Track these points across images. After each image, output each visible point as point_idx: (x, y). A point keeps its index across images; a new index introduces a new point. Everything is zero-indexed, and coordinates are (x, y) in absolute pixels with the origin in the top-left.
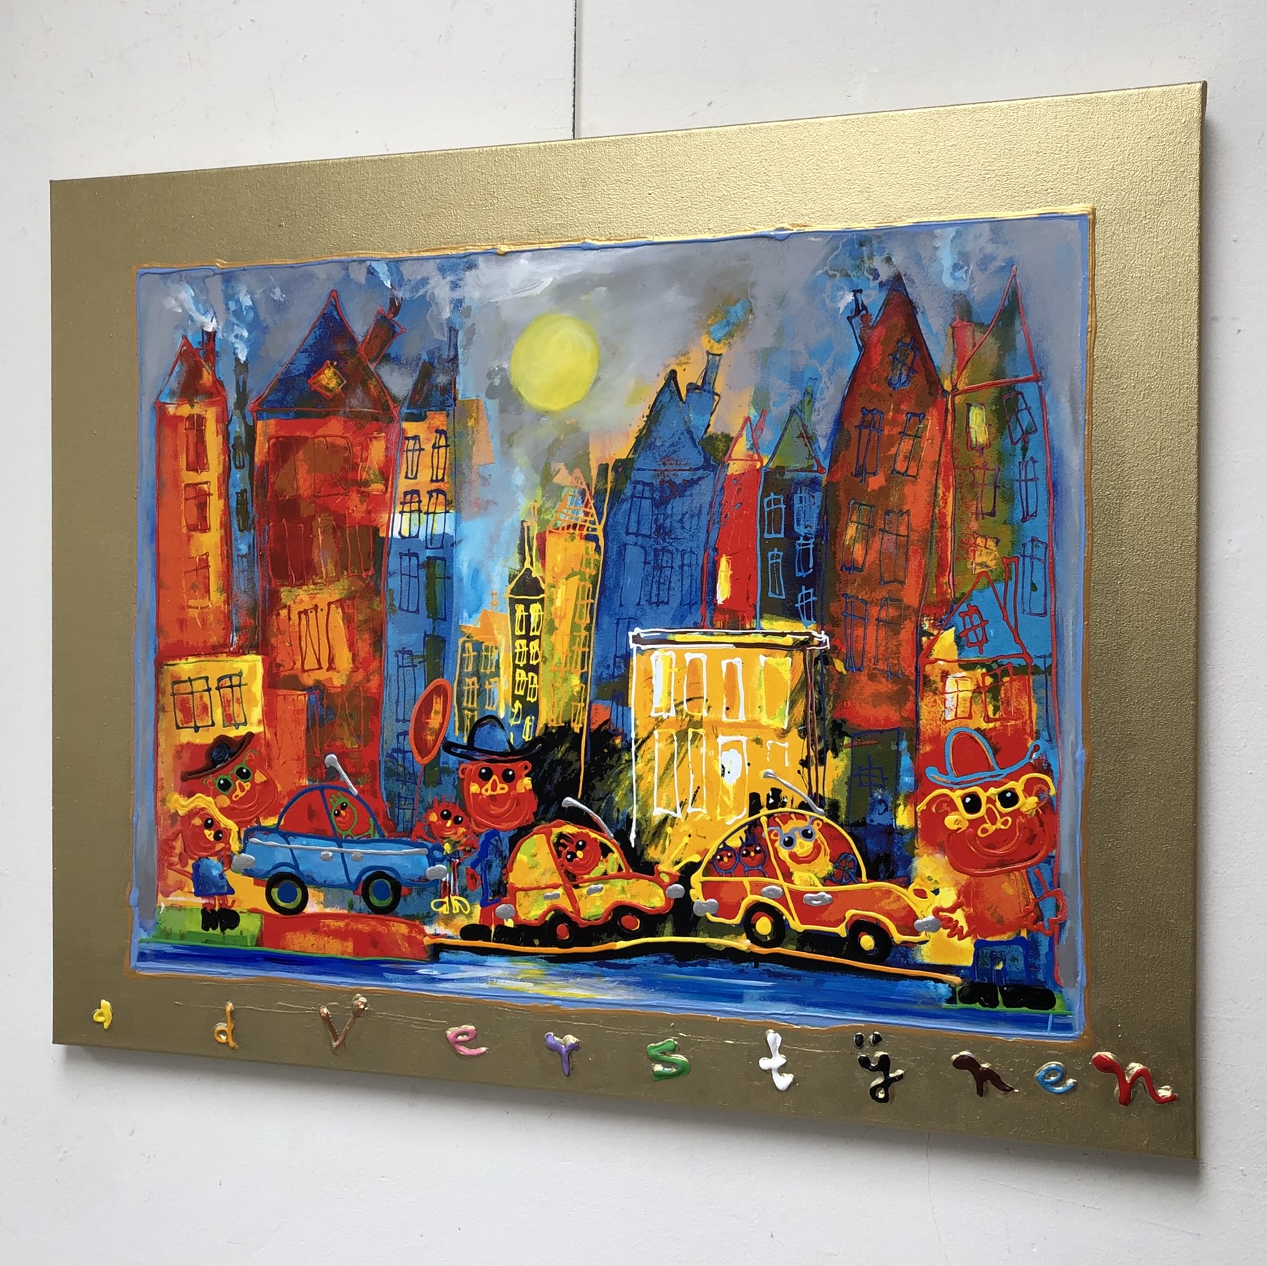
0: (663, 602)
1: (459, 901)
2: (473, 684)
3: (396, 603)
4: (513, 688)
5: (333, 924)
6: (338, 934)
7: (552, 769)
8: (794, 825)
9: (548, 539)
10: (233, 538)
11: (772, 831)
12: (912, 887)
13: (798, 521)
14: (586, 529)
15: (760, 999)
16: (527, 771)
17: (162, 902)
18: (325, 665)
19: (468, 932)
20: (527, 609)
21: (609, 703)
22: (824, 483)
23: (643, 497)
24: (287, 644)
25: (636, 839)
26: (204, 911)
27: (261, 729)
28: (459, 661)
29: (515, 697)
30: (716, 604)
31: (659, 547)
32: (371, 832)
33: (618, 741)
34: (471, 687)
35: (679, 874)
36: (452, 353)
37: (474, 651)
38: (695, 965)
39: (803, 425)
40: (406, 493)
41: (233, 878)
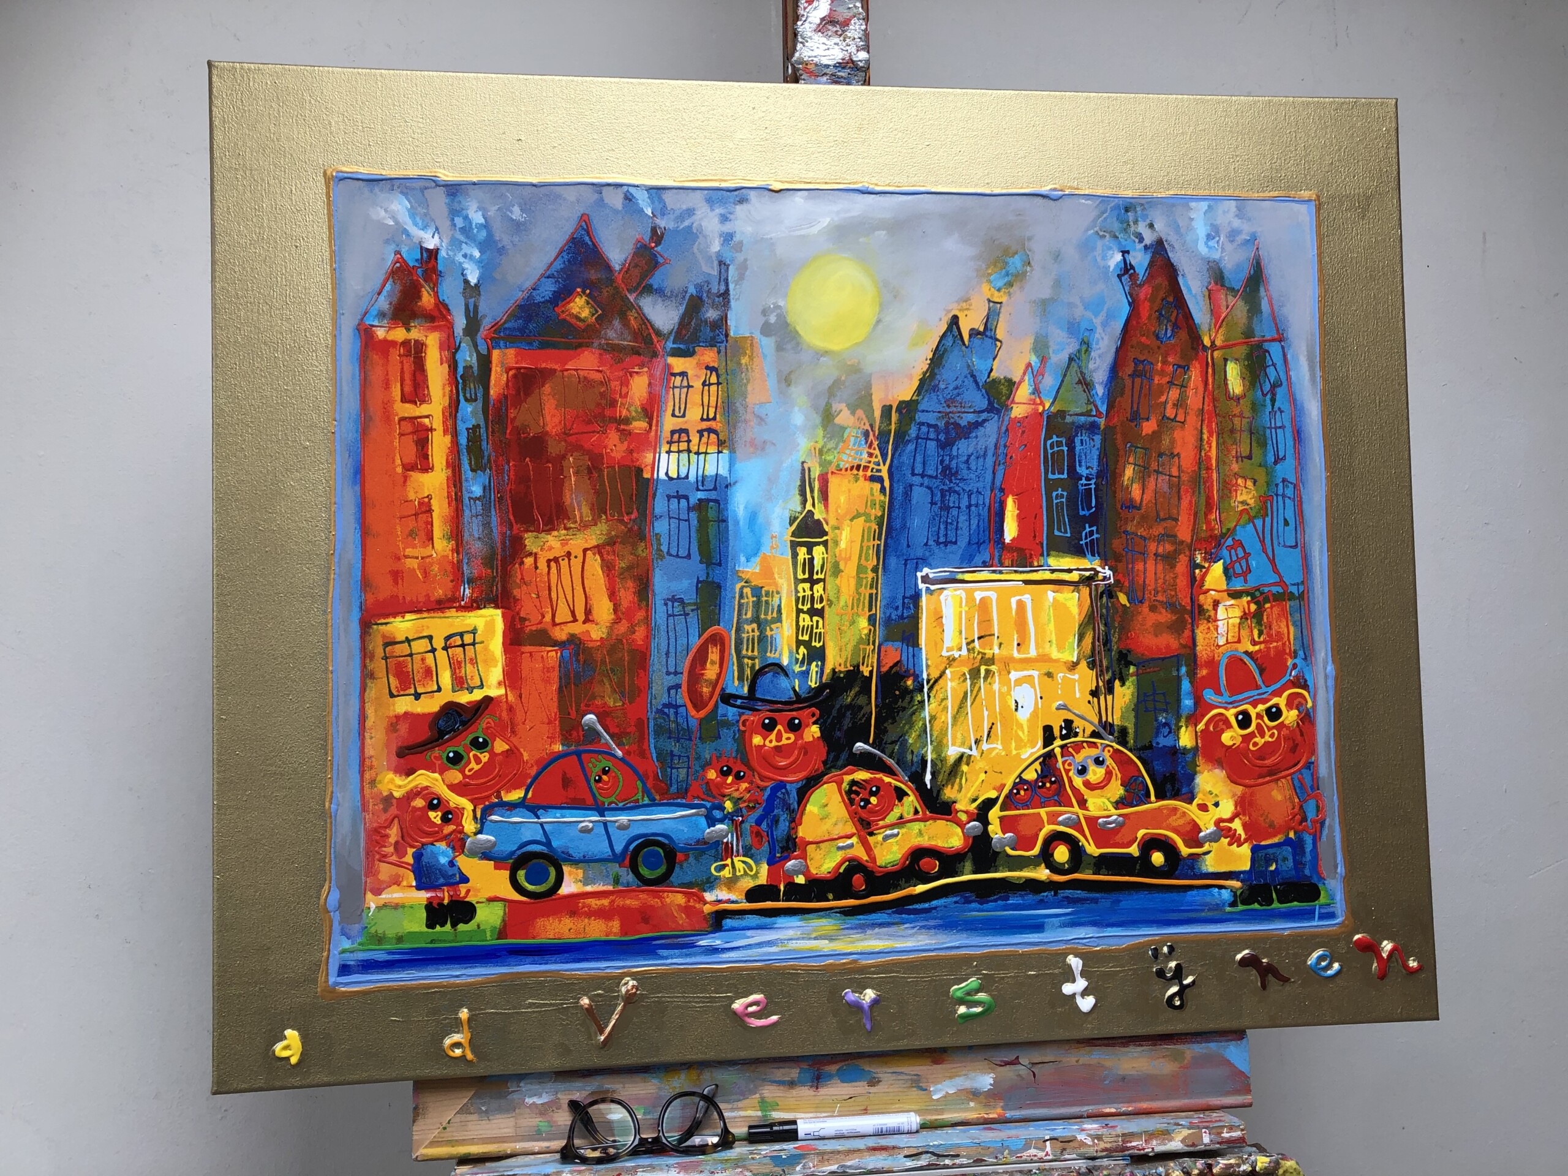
0: (951, 542)
1: (743, 862)
2: (753, 631)
3: (664, 548)
4: (797, 634)
5: (594, 903)
6: (603, 914)
7: (841, 715)
8: (1087, 753)
9: (830, 480)
10: (463, 477)
11: (1066, 761)
12: (1195, 802)
13: (1080, 462)
14: (870, 470)
15: (1060, 927)
16: (815, 719)
17: (372, 902)
18: (581, 616)
19: (753, 894)
20: (810, 552)
21: (898, 644)
22: (1102, 427)
23: (927, 439)
24: (534, 596)
25: (931, 780)
26: (429, 907)
27: (502, 691)
28: (736, 607)
29: (799, 643)
30: (1004, 543)
31: (946, 488)
32: (639, 796)
33: (909, 682)
34: (751, 634)
35: (976, 811)
36: (723, 288)
37: (753, 596)
38: (995, 901)
39: (1081, 373)
40: (673, 432)
41: (465, 863)
